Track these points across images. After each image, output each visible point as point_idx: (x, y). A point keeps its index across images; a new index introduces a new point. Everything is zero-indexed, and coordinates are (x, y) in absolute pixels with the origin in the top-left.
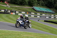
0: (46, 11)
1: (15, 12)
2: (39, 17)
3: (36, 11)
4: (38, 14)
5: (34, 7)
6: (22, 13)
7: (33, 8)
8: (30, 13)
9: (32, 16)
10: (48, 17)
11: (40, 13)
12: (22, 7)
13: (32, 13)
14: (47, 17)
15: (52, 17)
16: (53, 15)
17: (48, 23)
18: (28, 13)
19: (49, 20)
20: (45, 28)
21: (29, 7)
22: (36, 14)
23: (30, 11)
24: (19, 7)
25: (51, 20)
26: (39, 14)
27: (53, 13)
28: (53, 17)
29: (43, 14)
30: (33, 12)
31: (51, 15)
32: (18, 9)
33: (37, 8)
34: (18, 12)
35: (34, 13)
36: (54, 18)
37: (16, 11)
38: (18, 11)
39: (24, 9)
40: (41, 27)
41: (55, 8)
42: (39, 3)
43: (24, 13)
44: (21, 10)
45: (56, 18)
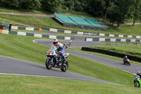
0: (86, 24)
1: (10, 28)
2: (69, 38)
3: (62, 24)
4: (66, 32)
5: (55, 14)
6: (27, 29)
7: (53, 16)
9: (51, 37)
10: (91, 40)
11: (72, 29)
13: (51, 30)
15: (101, 39)
16: (104, 35)
17: (92, 54)
18: (41, 29)
19: (93, 47)
20: (83, 67)
22: (61, 31)
24: (20, 16)
25: (100, 46)
26: (70, 32)
28: (104, 39)
29: (79, 33)
30: (54, 28)
31: (98, 34)
32: (16, 21)
33: (63, 17)
34: (16, 28)
35: (56, 30)
37: (11, 25)
38: (16, 25)
39: (31, 19)
40: (75, 63)
41: (108, 16)
42: (68, 5)
43: (32, 29)
44: (23, 22)
45: (112, 40)
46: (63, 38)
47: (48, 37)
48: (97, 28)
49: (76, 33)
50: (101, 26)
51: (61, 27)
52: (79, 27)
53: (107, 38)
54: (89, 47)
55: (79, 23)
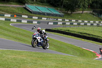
0: (48, 12)
3: (31, 12)
4: (34, 18)
5: (26, 5)
6: (5, 15)
7: (24, 6)
8: (19, 15)
9: (23, 21)
10: (52, 23)
11: (38, 16)
12: (5, 5)
13: (23, 16)
14: (49, 23)
15: (59, 23)
16: (61, 20)
17: (53, 33)
18: (15, 16)
19: (54, 29)
21: (18, 6)
22: (30, 17)
23: (20, 12)
25: (58, 28)
27: (60, 16)
28: (61, 23)
29: (43, 18)
30: (25, 15)
31: (57, 20)
33: (32, 7)
35: (26, 17)
36: (63, 24)
39: (8, 8)
41: (64, 7)
43: (9, 16)
44: (3, 11)
45: (67, 23)
46: (32, 22)
47: (21, 21)
48: (56, 15)
49: (41, 19)
50: (59, 14)
51: (30, 14)
52: (44, 14)
53: (63, 22)
54: (51, 28)
55: (43, 11)
